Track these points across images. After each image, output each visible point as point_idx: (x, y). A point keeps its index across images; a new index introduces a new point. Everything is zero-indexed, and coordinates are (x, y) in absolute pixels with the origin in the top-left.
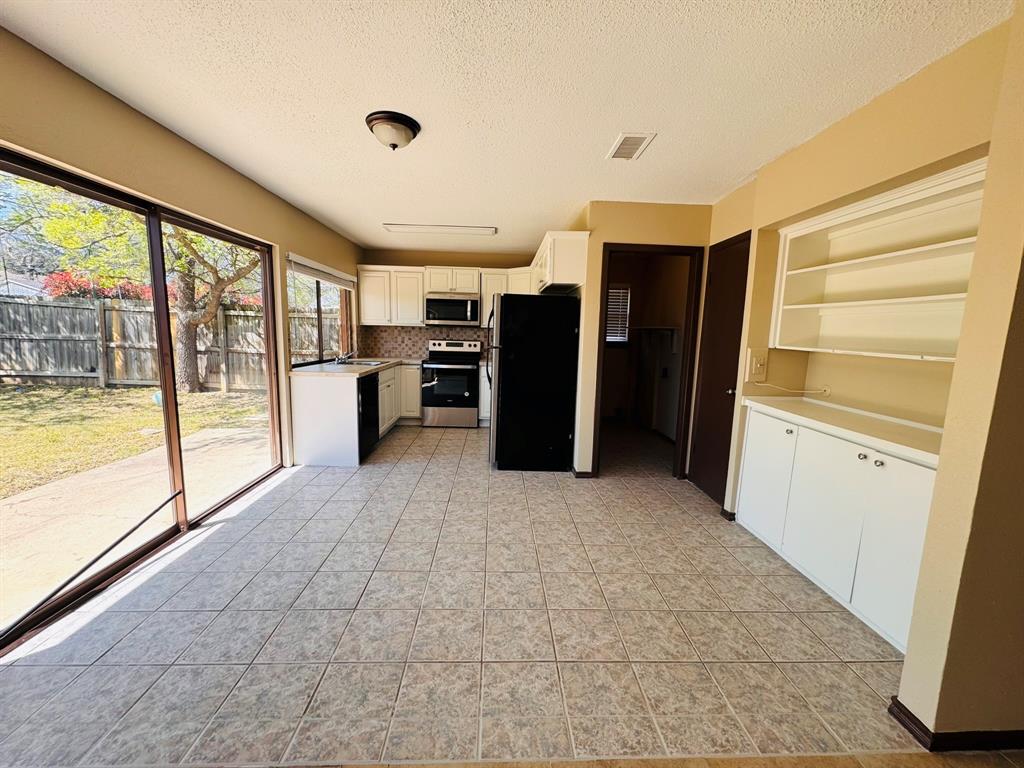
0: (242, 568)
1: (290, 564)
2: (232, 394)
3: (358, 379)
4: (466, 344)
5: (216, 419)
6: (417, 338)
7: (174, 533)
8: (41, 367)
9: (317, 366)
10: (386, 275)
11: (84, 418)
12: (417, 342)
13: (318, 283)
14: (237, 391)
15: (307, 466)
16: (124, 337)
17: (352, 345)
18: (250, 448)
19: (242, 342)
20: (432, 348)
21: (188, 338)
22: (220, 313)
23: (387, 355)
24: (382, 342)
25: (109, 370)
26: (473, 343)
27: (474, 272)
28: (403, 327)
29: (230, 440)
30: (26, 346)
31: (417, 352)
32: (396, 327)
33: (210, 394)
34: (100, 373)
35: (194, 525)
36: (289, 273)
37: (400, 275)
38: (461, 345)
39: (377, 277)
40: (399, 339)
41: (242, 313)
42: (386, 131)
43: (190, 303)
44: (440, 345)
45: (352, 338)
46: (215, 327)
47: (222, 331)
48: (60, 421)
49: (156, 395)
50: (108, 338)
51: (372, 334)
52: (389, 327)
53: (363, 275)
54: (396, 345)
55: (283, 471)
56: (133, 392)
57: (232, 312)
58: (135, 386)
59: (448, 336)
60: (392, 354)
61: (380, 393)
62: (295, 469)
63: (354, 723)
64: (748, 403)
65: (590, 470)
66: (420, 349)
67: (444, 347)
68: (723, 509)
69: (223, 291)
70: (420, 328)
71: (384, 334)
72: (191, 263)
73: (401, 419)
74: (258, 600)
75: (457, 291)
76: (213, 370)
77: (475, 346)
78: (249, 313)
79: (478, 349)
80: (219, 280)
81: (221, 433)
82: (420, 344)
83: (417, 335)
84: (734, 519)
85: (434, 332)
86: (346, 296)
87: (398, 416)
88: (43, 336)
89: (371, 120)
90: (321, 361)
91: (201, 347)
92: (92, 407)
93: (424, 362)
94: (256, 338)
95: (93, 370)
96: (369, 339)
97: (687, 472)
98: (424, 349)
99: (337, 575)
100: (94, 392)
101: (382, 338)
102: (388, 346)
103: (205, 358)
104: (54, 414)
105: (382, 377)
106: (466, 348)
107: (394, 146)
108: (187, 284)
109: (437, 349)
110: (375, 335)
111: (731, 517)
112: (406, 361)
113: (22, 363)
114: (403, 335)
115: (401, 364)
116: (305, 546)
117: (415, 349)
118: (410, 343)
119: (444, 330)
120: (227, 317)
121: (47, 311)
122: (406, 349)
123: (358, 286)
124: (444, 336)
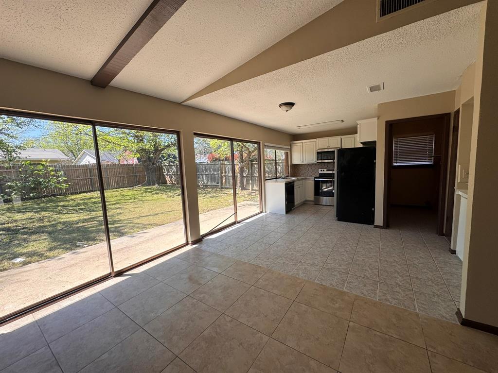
0: (248, 232)
1: (258, 233)
2: (253, 191)
3: (285, 184)
5: (248, 199)
6: (314, 168)
7: (234, 223)
8: (207, 183)
9: (275, 180)
10: (301, 144)
11: (216, 197)
13: (275, 151)
14: (254, 190)
15: (270, 213)
16: (225, 172)
17: (289, 172)
18: (255, 207)
20: (320, 172)
21: (241, 172)
22: (250, 163)
23: (300, 175)
24: (300, 170)
25: (222, 183)
27: (338, 138)
28: (308, 164)
29: (251, 205)
30: (204, 176)
32: (306, 164)
33: (247, 191)
34: (220, 184)
35: (239, 223)
36: (265, 149)
37: (306, 143)
39: (298, 145)
40: (307, 169)
42: (284, 108)
43: (242, 161)
44: (324, 170)
45: (288, 169)
46: (249, 168)
47: (250, 169)
48: (211, 197)
49: (232, 191)
50: (222, 173)
51: (296, 167)
52: (303, 164)
53: (293, 145)
54: (306, 172)
55: (262, 213)
56: (227, 190)
57: (254, 163)
58: (227, 188)
59: (328, 167)
60: (303, 175)
61: (295, 190)
62: (266, 213)
63: (265, 262)
64: (460, 193)
65: (382, 225)
66: (315, 173)
67: (326, 172)
68: (450, 248)
69: (250, 156)
70: (316, 164)
71: (301, 168)
72: (242, 147)
73: (306, 201)
74: (250, 238)
75: (331, 147)
76: (248, 183)
80: (250, 152)
81: (249, 202)
82: (315, 171)
84: (455, 254)
85: (322, 165)
86: (286, 154)
87: (305, 199)
88: (208, 173)
89: (280, 106)
90: (276, 178)
91: (245, 175)
92: (218, 194)
93: (315, 178)
95: (218, 183)
96: (295, 169)
97: (444, 232)
98: (317, 173)
99: (270, 238)
100: (218, 190)
102: (303, 172)
103: (245, 178)
104: (210, 195)
105: (296, 184)
107: (287, 111)
108: (241, 154)
109: (322, 172)
111: (454, 252)
112: (308, 178)
113: (204, 181)
114: (309, 167)
115: (306, 179)
116: (264, 231)
117: (313, 173)
118: (311, 170)
119: (325, 164)
120: (252, 164)
121: (209, 166)
122: (310, 173)
123: (291, 150)
124: (326, 167)
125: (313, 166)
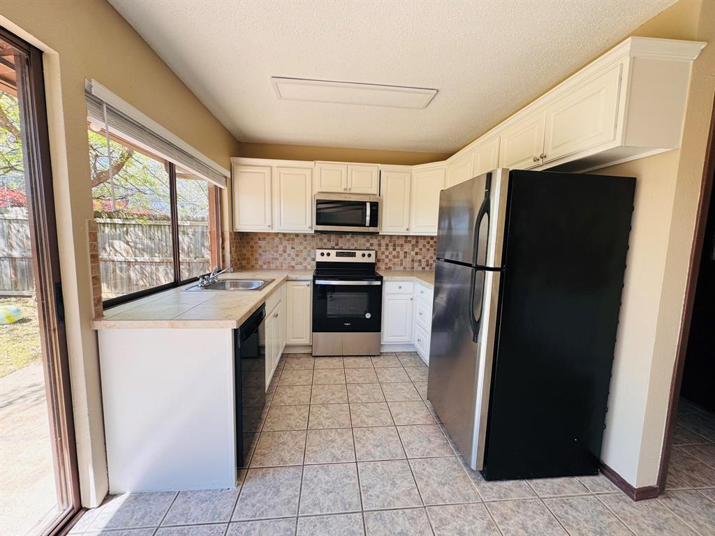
3: (235, 331)
4: (359, 253)
6: (302, 247)
10: (267, 171)
12: (301, 251)
17: (223, 256)
19: (108, 249)
20: (320, 259)
23: (265, 267)
24: (260, 251)
26: (367, 253)
27: (374, 168)
28: (284, 235)
31: (301, 264)
32: (277, 234)
37: (283, 171)
38: (353, 255)
39: (253, 172)
40: (281, 248)
41: (108, 221)
44: (328, 254)
45: (223, 248)
51: (248, 243)
52: (268, 234)
53: (238, 170)
54: (277, 255)
55: (84, 518)
59: (337, 245)
60: (273, 266)
62: (114, 505)
65: (655, 483)
66: (305, 259)
67: (333, 258)
70: (305, 235)
71: (262, 243)
73: (287, 347)
75: (352, 192)
77: (369, 255)
78: (116, 221)
79: (372, 260)
82: (305, 254)
83: (301, 244)
85: (321, 240)
86: (216, 195)
87: (285, 344)
90: (176, 284)
93: (314, 277)
94: (124, 246)
96: (245, 248)
98: (309, 259)
101: (260, 247)
102: (268, 256)
105: (269, 307)
106: (358, 258)
109: (325, 259)
110: (252, 243)
112: (295, 277)
114: (285, 243)
115: (287, 280)
117: (299, 259)
118: (293, 253)
119: (333, 237)
122: (289, 259)
123: (231, 183)
124: (333, 244)
125: (296, 240)
